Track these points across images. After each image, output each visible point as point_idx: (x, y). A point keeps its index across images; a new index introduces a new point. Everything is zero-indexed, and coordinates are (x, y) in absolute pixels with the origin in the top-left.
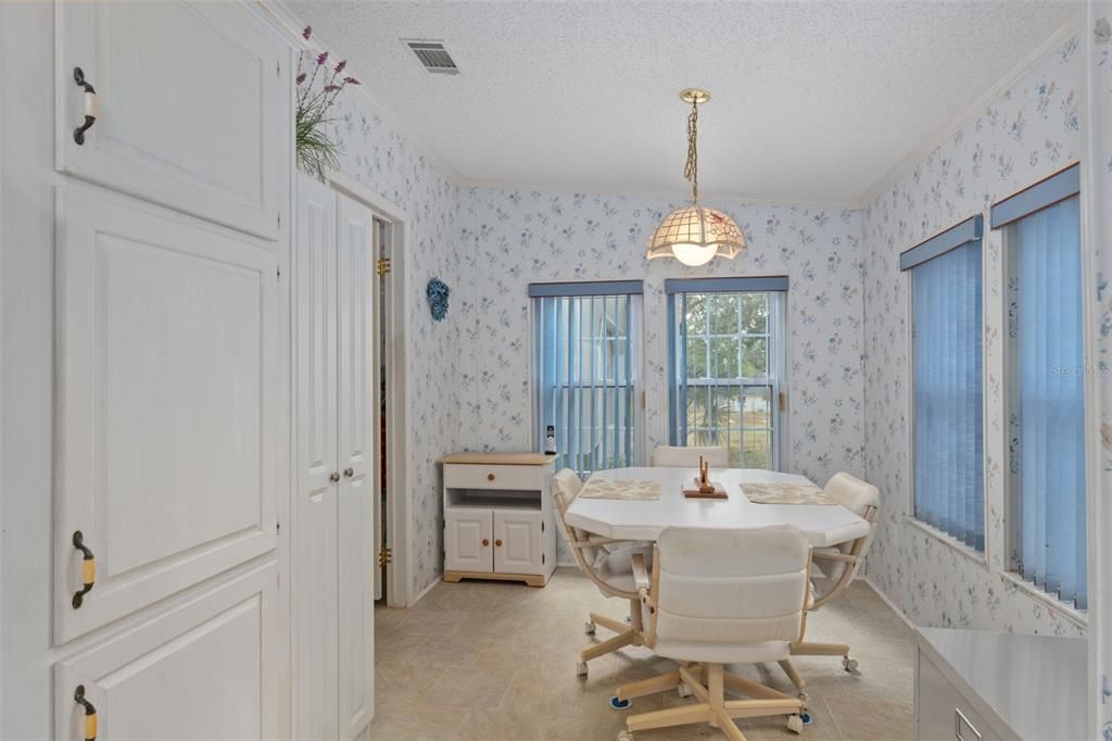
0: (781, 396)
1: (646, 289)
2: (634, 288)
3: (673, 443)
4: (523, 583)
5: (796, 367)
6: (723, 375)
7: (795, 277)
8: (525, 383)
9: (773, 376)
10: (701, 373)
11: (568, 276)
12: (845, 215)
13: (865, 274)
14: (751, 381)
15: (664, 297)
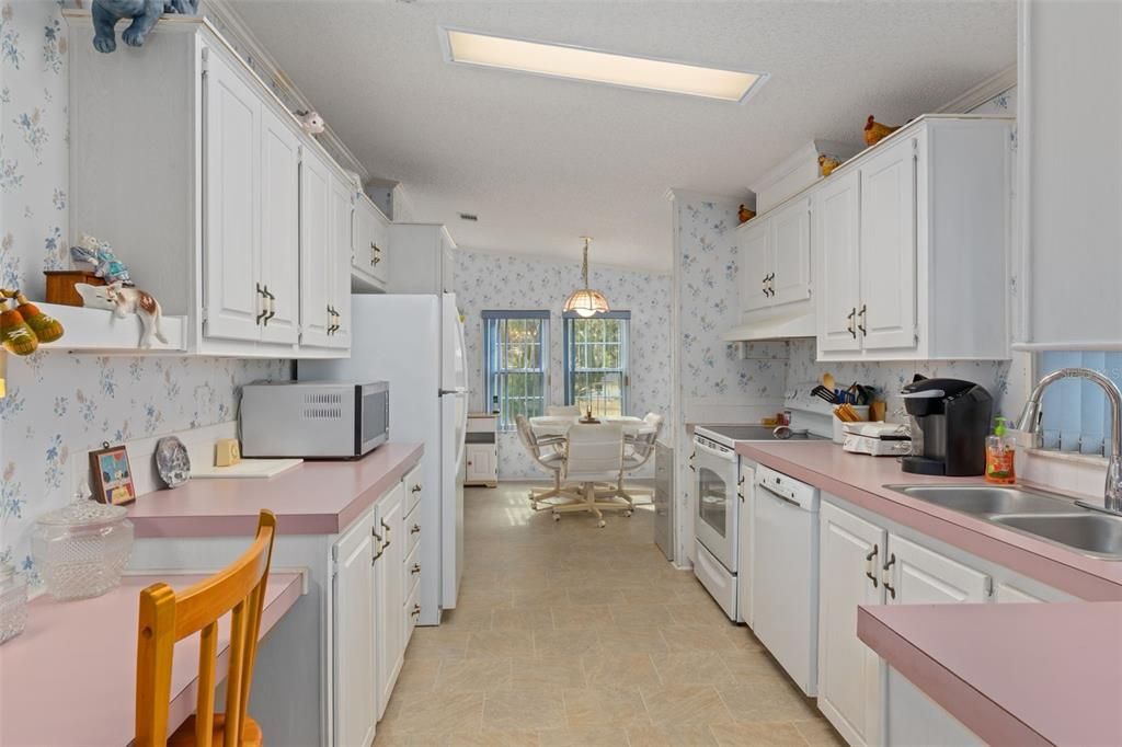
0: (627, 378)
1: (552, 316)
2: (545, 314)
3: (567, 404)
4: (484, 486)
5: (634, 361)
6: (594, 366)
7: (634, 312)
8: (478, 371)
9: (622, 366)
10: (582, 364)
11: (505, 307)
12: (661, 278)
13: (670, 311)
14: (610, 370)
15: (562, 320)
